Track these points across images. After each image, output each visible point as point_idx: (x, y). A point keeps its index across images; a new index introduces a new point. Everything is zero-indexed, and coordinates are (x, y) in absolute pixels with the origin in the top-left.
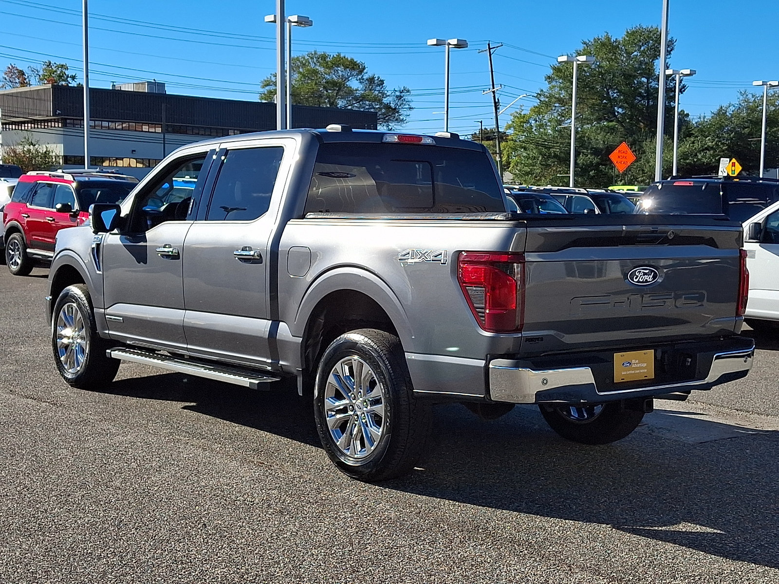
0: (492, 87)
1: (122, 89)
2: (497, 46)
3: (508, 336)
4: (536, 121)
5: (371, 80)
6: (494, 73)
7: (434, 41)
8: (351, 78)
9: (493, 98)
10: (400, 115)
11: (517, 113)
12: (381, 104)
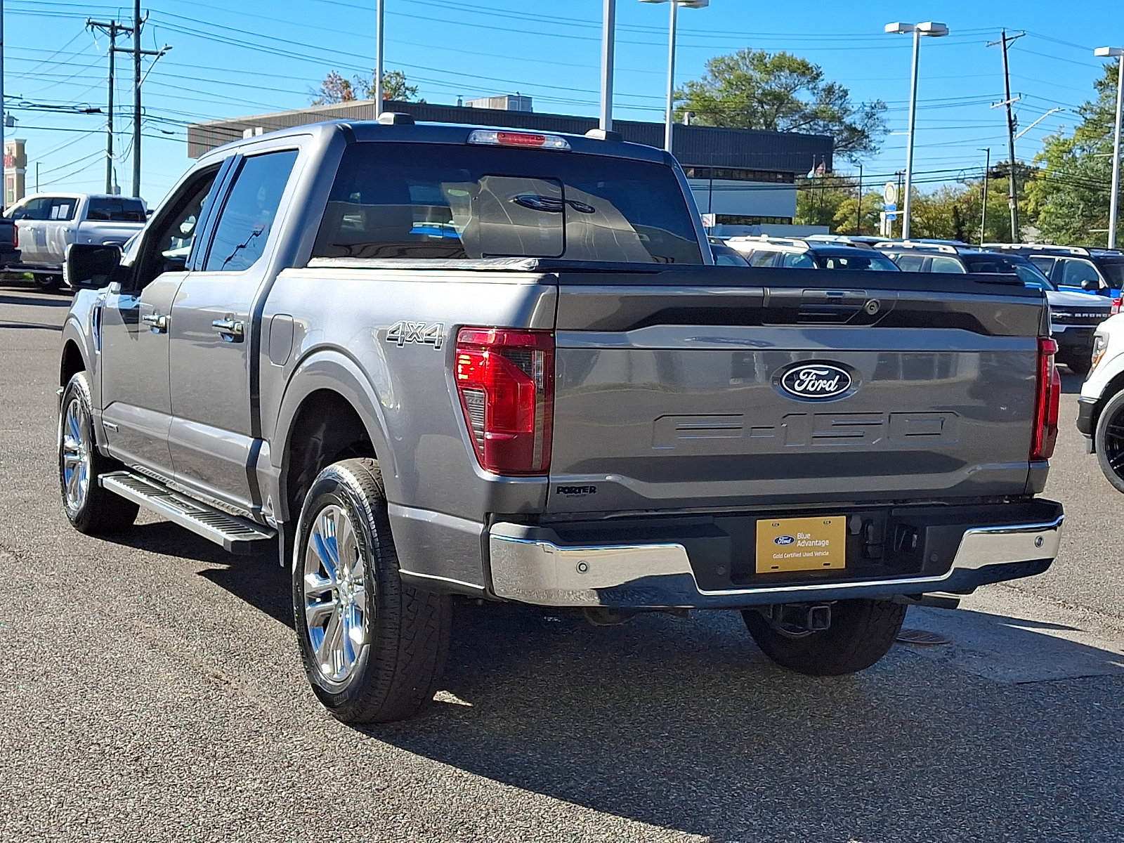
0: (1006, 97)
1: (473, 107)
2: (1017, 35)
3: (522, 481)
4: (1084, 150)
5: (830, 90)
6: (1009, 76)
7: (895, 27)
8: (799, 86)
9: (1007, 113)
10: (871, 141)
11: (1053, 137)
12: (841, 123)
